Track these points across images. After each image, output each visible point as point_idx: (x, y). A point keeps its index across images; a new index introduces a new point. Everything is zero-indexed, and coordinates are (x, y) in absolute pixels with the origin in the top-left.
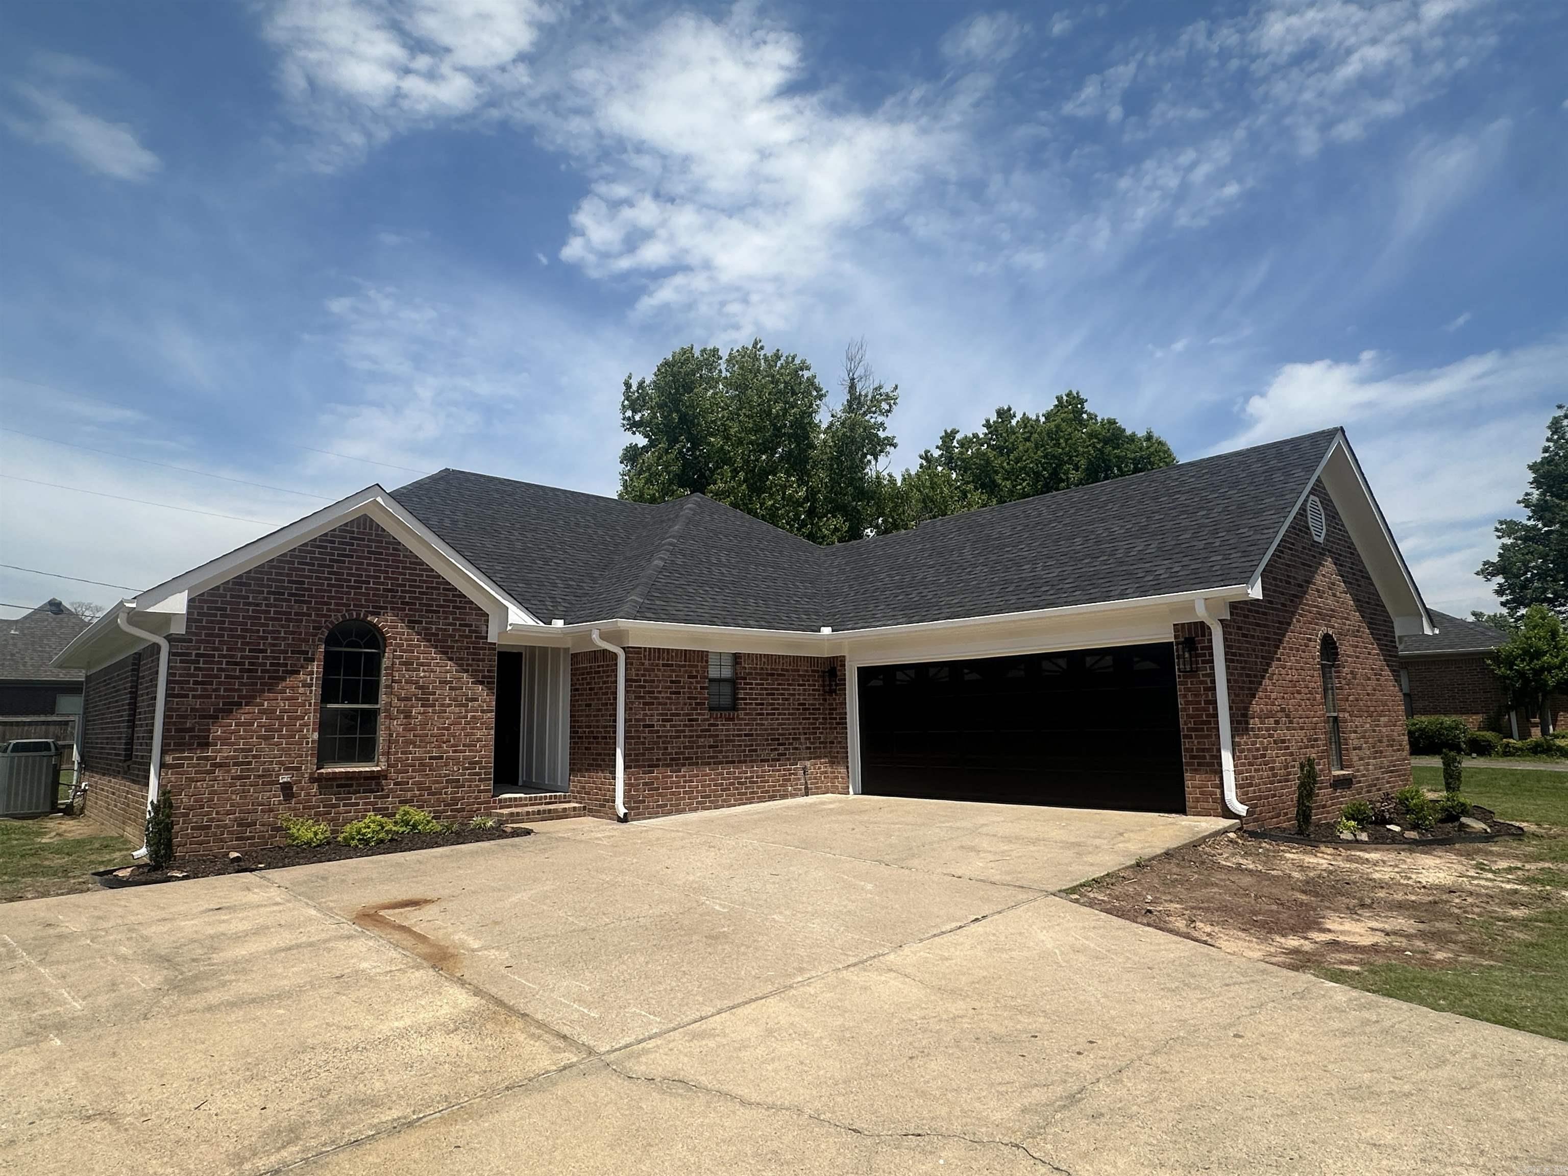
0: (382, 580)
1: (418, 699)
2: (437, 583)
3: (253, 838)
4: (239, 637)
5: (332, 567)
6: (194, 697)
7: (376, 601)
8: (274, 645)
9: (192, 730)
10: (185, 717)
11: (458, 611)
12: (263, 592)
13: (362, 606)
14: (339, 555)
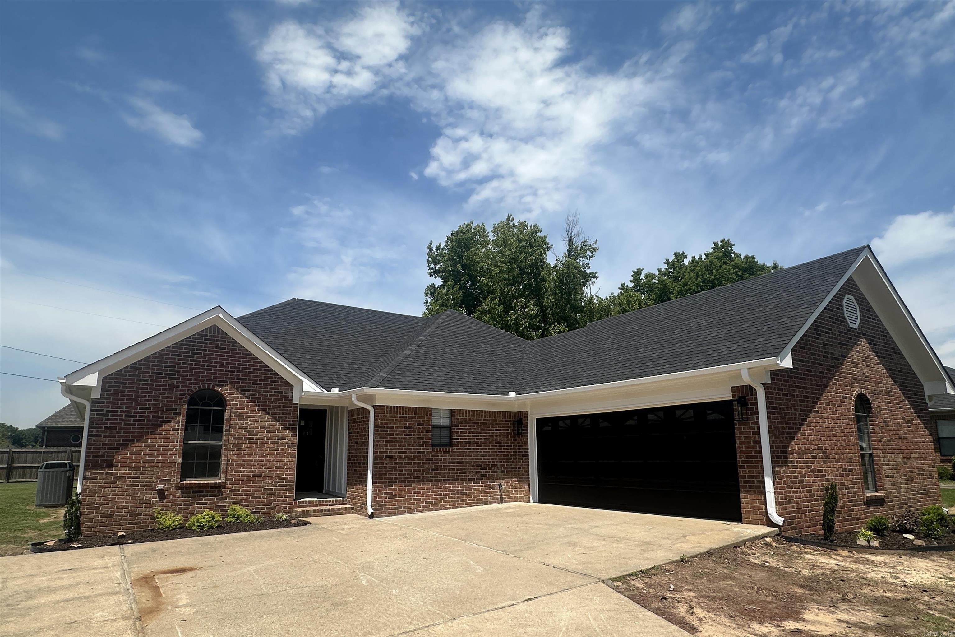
0: (225, 365)
1: (246, 438)
2: (260, 366)
3: (139, 523)
4: (133, 400)
5: (193, 357)
6: (105, 436)
7: (221, 378)
8: (155, 405)
9: (103, 456)
10: (99, 448)
11: (273, 384)
12: (149, 373)
13: (212, 381)
14: (197, 350)
